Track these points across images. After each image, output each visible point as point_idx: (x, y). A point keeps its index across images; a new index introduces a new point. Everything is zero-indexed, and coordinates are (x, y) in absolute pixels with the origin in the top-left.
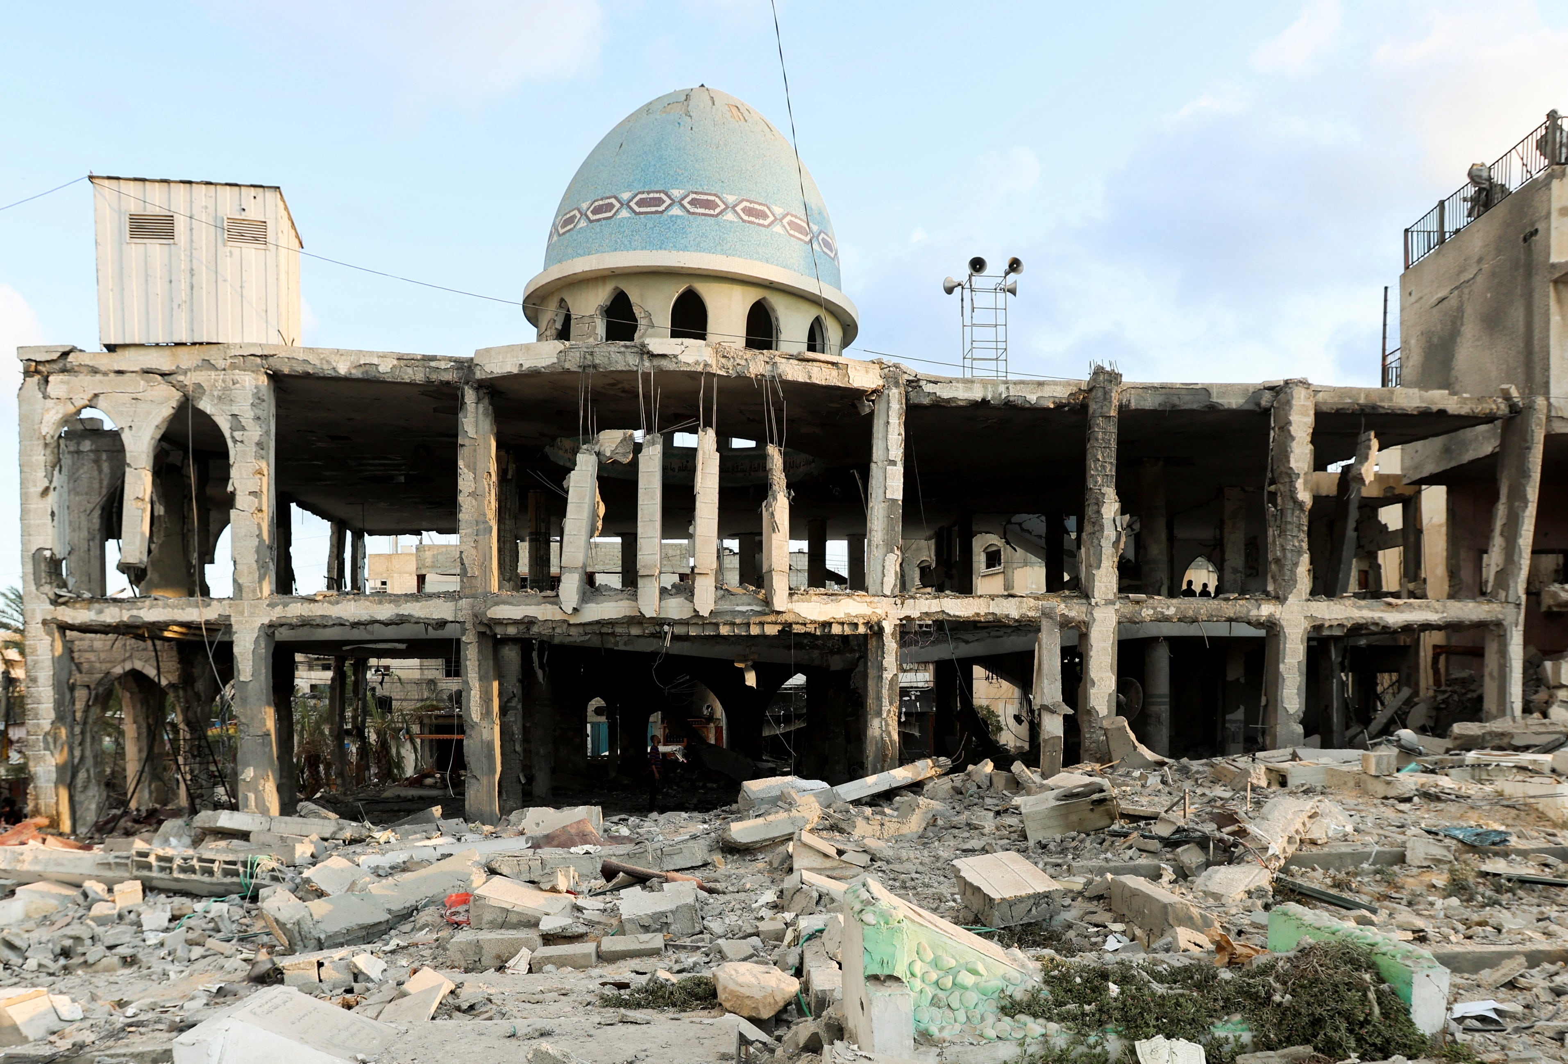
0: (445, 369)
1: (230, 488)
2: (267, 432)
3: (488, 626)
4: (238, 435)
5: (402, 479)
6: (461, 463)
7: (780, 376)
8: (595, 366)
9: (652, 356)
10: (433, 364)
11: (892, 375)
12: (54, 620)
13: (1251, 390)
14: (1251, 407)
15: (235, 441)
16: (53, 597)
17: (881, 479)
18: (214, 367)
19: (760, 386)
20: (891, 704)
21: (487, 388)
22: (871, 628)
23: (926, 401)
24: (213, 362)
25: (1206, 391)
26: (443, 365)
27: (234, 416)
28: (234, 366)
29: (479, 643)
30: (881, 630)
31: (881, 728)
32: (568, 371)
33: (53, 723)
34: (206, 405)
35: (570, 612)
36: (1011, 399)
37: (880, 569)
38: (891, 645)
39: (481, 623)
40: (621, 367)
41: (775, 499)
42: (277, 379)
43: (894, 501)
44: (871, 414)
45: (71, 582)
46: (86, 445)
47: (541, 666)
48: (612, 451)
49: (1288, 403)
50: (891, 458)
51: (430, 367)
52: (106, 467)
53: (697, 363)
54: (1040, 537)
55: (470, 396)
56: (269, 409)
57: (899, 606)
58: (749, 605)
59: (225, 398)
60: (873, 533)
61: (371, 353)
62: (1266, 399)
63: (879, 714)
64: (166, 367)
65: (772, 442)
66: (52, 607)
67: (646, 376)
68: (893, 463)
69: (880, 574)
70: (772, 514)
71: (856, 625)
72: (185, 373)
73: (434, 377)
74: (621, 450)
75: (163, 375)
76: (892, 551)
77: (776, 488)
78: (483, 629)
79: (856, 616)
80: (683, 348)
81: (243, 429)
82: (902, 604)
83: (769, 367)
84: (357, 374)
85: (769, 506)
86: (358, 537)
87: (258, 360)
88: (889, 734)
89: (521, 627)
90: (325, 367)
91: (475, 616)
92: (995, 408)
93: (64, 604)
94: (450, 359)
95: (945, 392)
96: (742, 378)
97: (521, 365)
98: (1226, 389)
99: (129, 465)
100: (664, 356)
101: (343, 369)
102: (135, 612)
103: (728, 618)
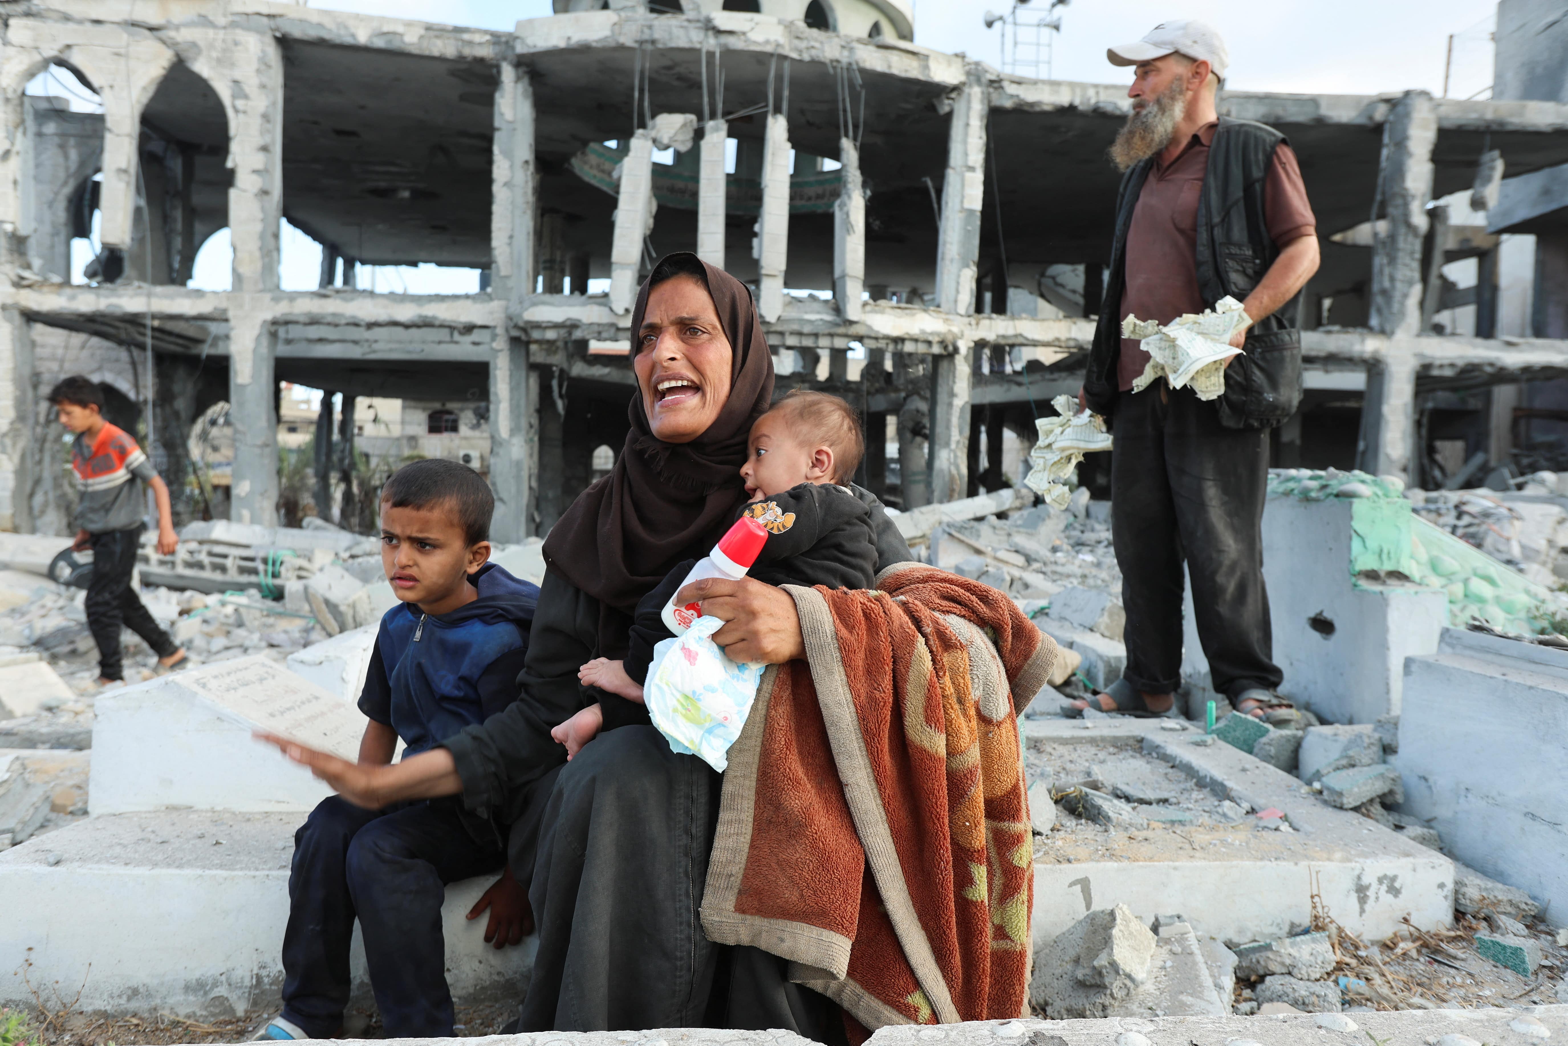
0: (480, 44)
1: (229, 164)
2: (274, 104)
3: (524, 330)
4: (240, 104)
5: (406, 194)
6: (496, 149)
7: (857, 63)
8: (653, 42)
9: (718, 32)
10: (466, 36)
11: (975, 73)
12: (15, 306)
13: (1365, 102)
14: (1362, 120)
15: (237, 111)
16: (15, 279)
17: (958, 186)
18: (212, 25)
19: (836, 73)
20: (961, 432)
21: (527, 65)
22: (946, 348)
23: (1008, 104)
24: (211, 18)
25: (1314, 101)
26: (477, 38)
27: (236, 82)
28: (233, 25)
29: (512, 350)
30: (956, 350)
31: (949, 460)
32: (621, 48)
33: (12, 423)
34: (202, 67)
35: (621, 311)
36: (1101, 105)
37: (953, 285)
38: (963, 368)
39: (516, 326)
40: (683, 43)
41: (849, 197)
42: (284, 42)
43: (971, 212)
44: (949, 116)
45: (37, 263)
46: (50, 128)
47: (561, 396)
48: (671, 139)
49: (1407, 115)
50: (971, 163)
51: (463, 41)
52: (73, 154)
53: (767, 42)
54: (1074, 292)
55: (508, 74)
56: (276, 76)
57: (974, 327)
58: (819, 313)
59: (225, 61)
60: (948, 246)
61: (395, 21)
62: (1381, 111)
63: (947, 444)
64: (154, 19)
65: (847, 136)
66: (13, 290)
67: (711, 55)
68: (972, 169)
69: (953, 292)
70: (847, 214)
71: (929, 343)
72: (177, 28)
73: (467, 52)
74: (680, 137)
75: (151, 29)
76: (968, 266)
77: (850, 186)
78: (515, 333)
79: (932, 334)
80: (753, 24)
81: (246, 97)
82: (977, 324)
83: (846, 53)
84: (380, 43)
85: (842, 206)
86: (349, 265)
87: (265, 20)
88: (957, 467)
89: (563, 332)
90: (342, 32)
91: (510, 318)
92: (1083, 115)
93: (29, 286)
94: (486, 32)
95: (1029, 95)
96: (816, 63)
97: (569, 38)
98: (1337, 100)
99: (109, 130)
100: (731, 33)
101: (362, 37)
102: (114, 300)
103: (795, 327)
